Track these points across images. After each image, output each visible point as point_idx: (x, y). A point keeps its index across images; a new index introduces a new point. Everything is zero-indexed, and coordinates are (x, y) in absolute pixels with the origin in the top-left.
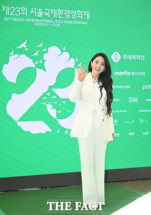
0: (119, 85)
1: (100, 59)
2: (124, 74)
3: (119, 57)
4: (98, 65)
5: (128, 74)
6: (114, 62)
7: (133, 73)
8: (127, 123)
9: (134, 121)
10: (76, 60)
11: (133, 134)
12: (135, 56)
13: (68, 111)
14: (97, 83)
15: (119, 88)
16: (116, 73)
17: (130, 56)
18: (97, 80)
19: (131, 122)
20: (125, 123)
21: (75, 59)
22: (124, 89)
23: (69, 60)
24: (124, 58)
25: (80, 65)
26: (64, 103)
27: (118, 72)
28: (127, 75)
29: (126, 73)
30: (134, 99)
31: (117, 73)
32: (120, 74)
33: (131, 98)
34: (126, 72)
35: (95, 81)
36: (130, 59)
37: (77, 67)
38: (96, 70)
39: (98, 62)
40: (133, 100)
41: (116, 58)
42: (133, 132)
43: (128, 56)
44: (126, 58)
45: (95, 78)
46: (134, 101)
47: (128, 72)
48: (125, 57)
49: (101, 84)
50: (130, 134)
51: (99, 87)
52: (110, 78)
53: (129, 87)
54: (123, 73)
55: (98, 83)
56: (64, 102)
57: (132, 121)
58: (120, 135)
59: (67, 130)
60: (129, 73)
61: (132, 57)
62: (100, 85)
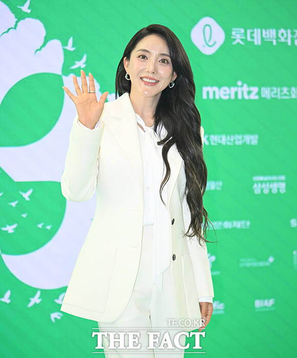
0: (219, 134)
1: (154, 45)
2: (236, 93)
3: (219, 36)
4: (149, 65)
5: (249, 93)
6: (202, 55)
7: (267, 93)
8: (248, 265)
9: (271, 260)
10: (66, 48)
11: (270, 303)
12: (273, 32)
13: (40, 226)
14: (150, 130)
15: (219, 144)
16: (208, 93)
17: (257, 32)
18: (152, 121)
19: (261, 264)
20: (242, 265)
21: (65, 43)
22: (235, 145)
23: (44, 45)
24: (235, 39)
25: (81, 64)
26: (28, 199)
27: (215, 89)
28: (246, 97)
29: (243, 92)
30: (273, 181)
31: (211, 89)
32: (223, 93)
33: (261, 178)
34: (242, 86)
35: (142, 123)
36: (257, 42)
37: (73, 71)
38: (142, 84)
39: (146, 54)
40: (268, 184)
41: (207, 40)
42: (272, 298)
43: (249, 31)
44: (242, 40)
45: (142, 113)
46: (270, 190)
47: (252, 89)
48: (238, 35)
49: (164, 133)
50: (258, 304)
51: (159, 143)
52: (191, 105)
53: (252, 139)
54: (233, 89)
55: (155, 130)
56: (26, 196)
57: (267, 260)
58: (224, 309)
59: (39, 293)
60: (255, 90)
61: (264, 36)
62: (163, 138)
